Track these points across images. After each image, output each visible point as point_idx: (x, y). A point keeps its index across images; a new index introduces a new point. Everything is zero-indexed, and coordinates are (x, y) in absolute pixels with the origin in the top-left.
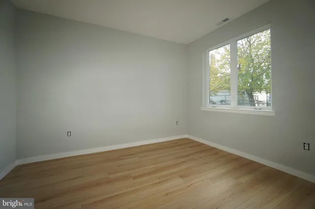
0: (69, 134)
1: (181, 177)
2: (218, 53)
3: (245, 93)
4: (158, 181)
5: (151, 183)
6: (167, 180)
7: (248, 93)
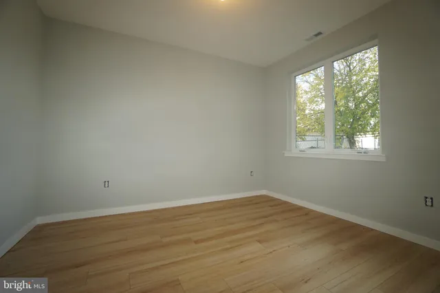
0: (106, 184)
1: (260, 241)
2: (307, 82)
3: (344, 137)
4: (228, 246)
5: (220, 248)
6: (241, 245)
7: (347, 137)
